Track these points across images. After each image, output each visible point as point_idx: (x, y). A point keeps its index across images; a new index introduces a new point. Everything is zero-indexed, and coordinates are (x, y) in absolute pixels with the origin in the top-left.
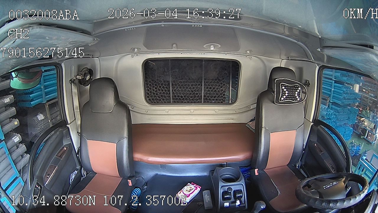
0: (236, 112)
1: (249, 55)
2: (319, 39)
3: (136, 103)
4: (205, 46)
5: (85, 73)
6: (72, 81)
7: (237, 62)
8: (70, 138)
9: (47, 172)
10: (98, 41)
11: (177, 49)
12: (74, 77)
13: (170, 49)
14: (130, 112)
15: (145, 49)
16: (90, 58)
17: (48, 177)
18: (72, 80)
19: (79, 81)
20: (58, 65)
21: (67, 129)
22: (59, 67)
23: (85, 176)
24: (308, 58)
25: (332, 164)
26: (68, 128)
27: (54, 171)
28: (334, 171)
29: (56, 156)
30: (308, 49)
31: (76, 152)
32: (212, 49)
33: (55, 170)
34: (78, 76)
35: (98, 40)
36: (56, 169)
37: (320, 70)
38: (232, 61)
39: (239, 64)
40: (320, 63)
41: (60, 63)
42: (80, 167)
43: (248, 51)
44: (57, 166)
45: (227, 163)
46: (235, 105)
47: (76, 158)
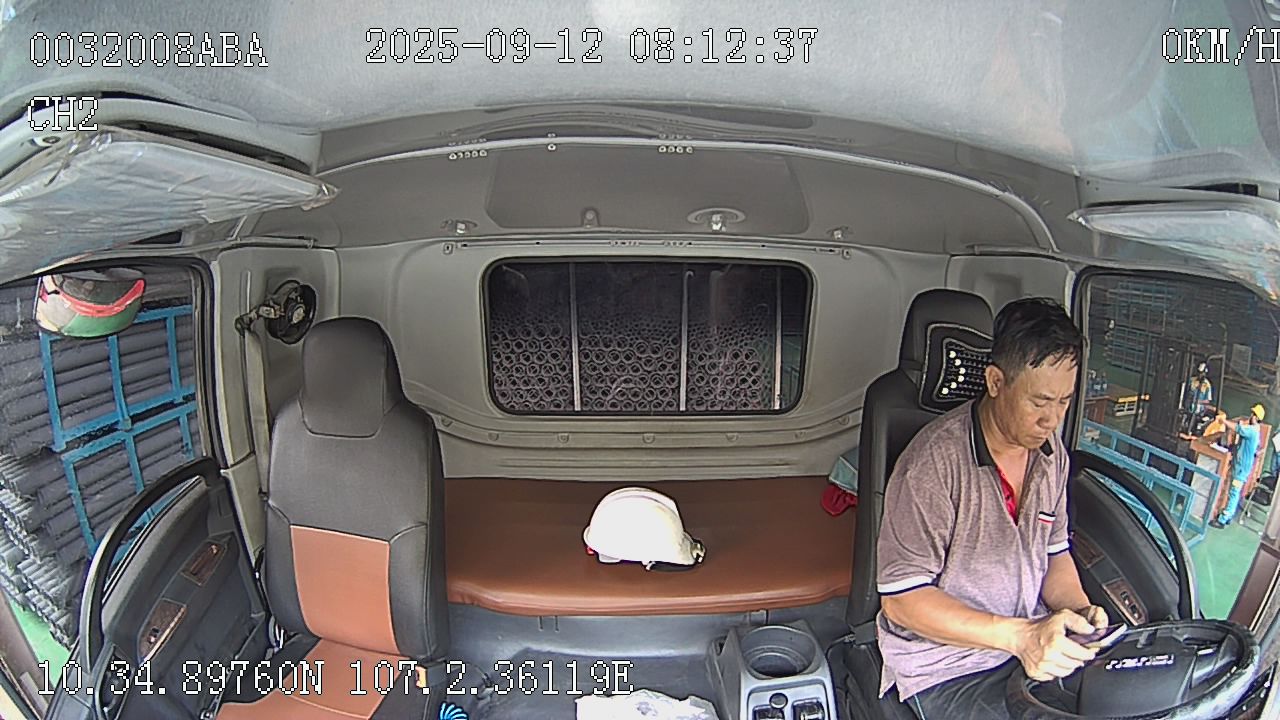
0: (796, 436)
1: (839, 247)
2: (1074, 180)
3: (460, 407)
4: (691, 218)
5: (288, 298)
6: (244, 325)
7: (801, 268)
8: (231, 515)
9: (149, 623)
10: (333, 196)
11: (600, 226)
12: (251, 311)
13: (575, 227)
14: (437, 435)
15: (492, 227)
16: (306, 247)
17: (153, 639)
18: (246, 319)
19: (269, 324)
20: (199, 265)
21: (223, 486)
22: (203, 272)
23: (278, 645)
24: (1038, 243)
25: (1132, 598)
26: (227, 482)
27: (173, 620)
28: (1140, 616)
29: (183, 571)
30: (1038, 213)
31: (251, 563)
32: (716, 227)
33: (176, 619)
34: (265, 308)
35: (334, 192)
36: (180, 614)
37: (1081, 281)
38: (783, 267)
39: (808, 276)
40: (1080, 261)
41: (204, 257)
42: (263, 613)
43: (836, 230)
44: (185, 606)
45: (770, 612)
46: (793, 414)
47: (252, 585)
